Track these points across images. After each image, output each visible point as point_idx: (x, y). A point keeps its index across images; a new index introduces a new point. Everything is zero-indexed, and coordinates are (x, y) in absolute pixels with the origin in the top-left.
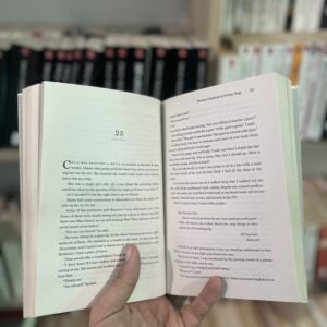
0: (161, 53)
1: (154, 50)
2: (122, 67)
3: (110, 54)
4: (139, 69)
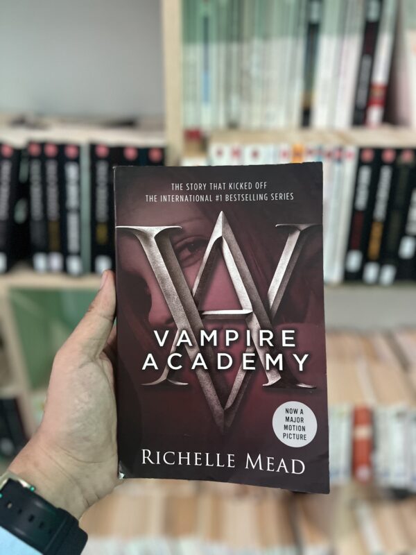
0: (102, 152)
1: (93, 147)
2: (52, 168)
3: (35, 150)
4: (72, 171)
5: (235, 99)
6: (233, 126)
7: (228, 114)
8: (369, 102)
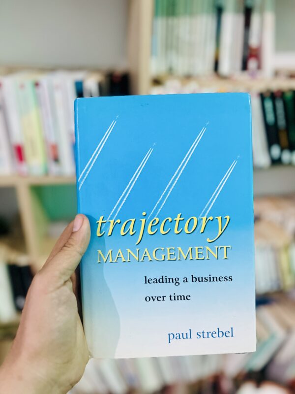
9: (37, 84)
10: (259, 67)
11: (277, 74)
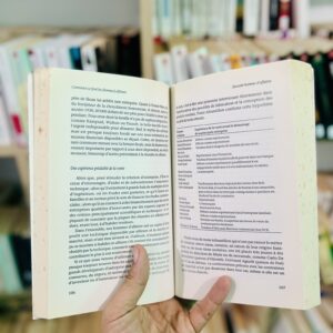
5: (187, 13)
6: (186, 32)
7: (182, 24)
8: (280, 13)
9: (30, 53)
10: (292, 25)
11: (313, 32)
